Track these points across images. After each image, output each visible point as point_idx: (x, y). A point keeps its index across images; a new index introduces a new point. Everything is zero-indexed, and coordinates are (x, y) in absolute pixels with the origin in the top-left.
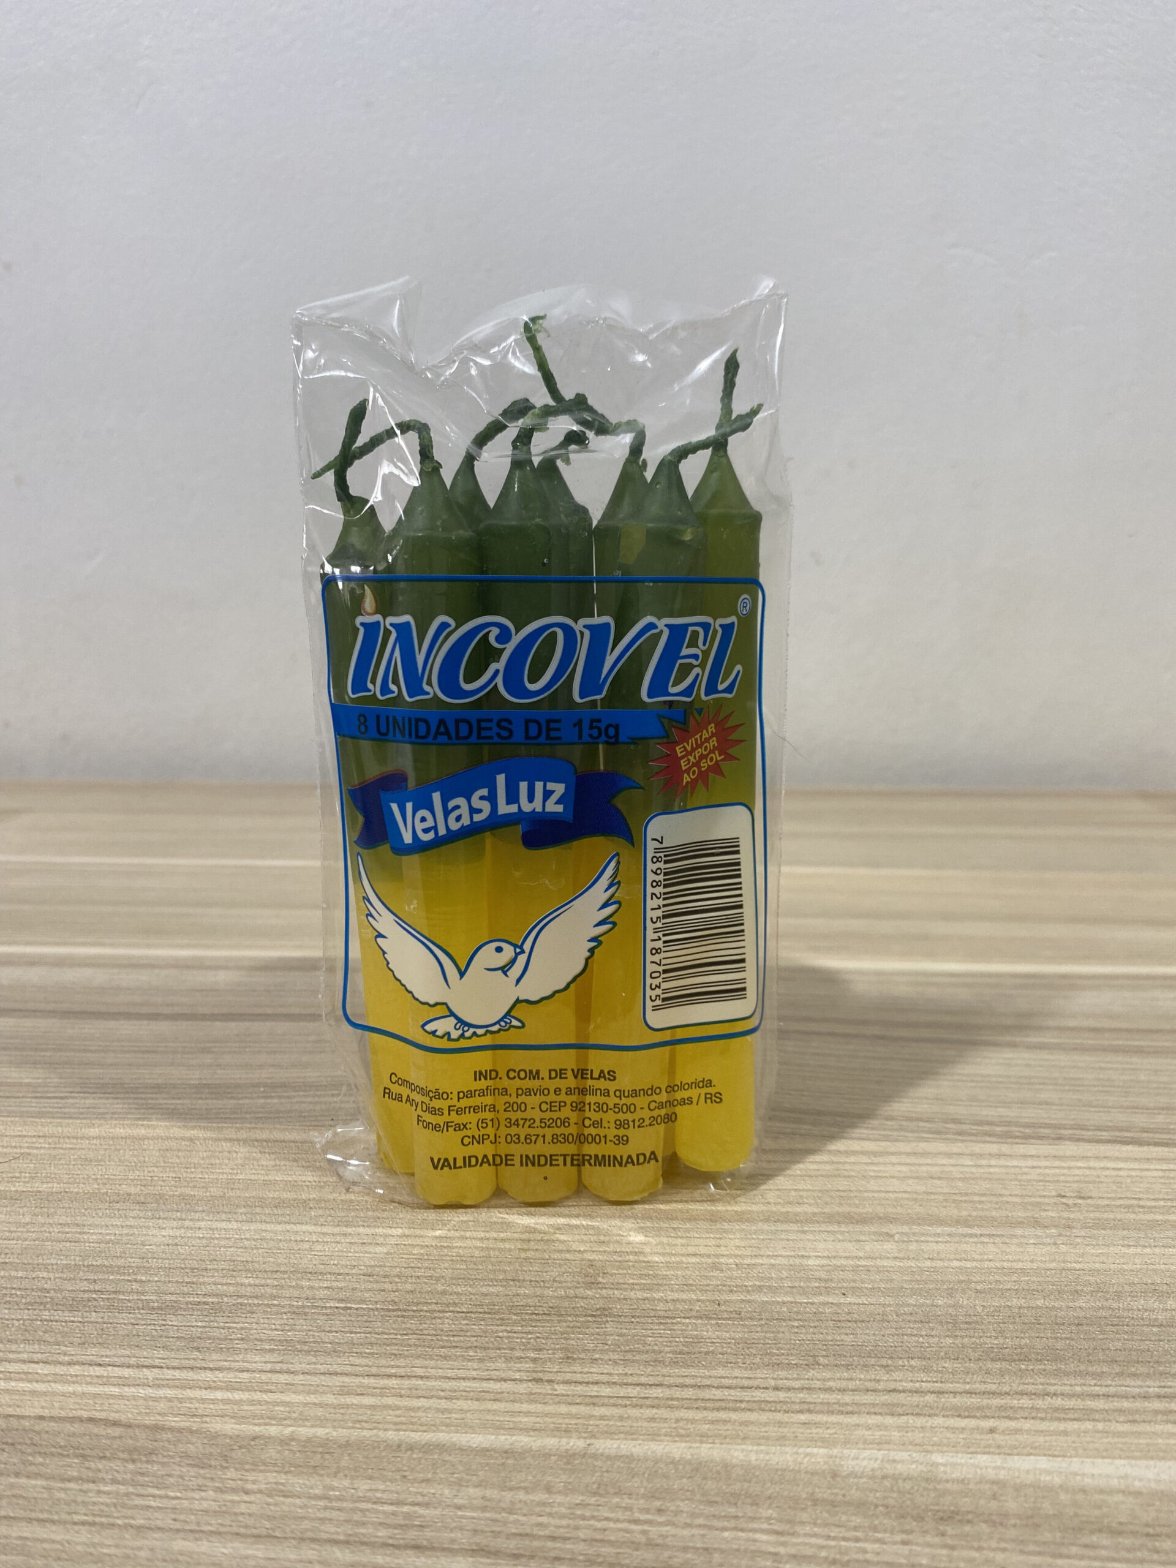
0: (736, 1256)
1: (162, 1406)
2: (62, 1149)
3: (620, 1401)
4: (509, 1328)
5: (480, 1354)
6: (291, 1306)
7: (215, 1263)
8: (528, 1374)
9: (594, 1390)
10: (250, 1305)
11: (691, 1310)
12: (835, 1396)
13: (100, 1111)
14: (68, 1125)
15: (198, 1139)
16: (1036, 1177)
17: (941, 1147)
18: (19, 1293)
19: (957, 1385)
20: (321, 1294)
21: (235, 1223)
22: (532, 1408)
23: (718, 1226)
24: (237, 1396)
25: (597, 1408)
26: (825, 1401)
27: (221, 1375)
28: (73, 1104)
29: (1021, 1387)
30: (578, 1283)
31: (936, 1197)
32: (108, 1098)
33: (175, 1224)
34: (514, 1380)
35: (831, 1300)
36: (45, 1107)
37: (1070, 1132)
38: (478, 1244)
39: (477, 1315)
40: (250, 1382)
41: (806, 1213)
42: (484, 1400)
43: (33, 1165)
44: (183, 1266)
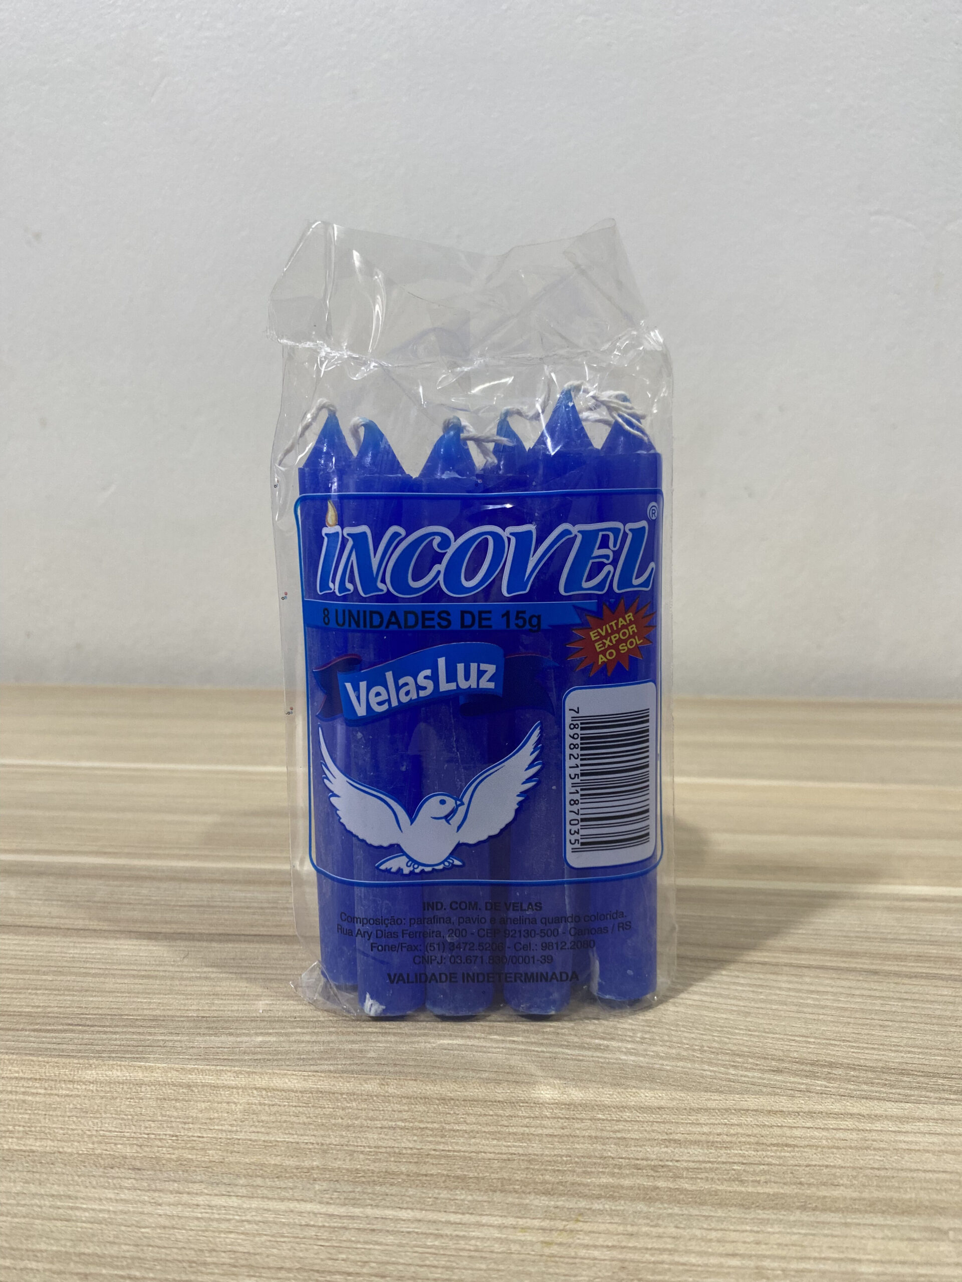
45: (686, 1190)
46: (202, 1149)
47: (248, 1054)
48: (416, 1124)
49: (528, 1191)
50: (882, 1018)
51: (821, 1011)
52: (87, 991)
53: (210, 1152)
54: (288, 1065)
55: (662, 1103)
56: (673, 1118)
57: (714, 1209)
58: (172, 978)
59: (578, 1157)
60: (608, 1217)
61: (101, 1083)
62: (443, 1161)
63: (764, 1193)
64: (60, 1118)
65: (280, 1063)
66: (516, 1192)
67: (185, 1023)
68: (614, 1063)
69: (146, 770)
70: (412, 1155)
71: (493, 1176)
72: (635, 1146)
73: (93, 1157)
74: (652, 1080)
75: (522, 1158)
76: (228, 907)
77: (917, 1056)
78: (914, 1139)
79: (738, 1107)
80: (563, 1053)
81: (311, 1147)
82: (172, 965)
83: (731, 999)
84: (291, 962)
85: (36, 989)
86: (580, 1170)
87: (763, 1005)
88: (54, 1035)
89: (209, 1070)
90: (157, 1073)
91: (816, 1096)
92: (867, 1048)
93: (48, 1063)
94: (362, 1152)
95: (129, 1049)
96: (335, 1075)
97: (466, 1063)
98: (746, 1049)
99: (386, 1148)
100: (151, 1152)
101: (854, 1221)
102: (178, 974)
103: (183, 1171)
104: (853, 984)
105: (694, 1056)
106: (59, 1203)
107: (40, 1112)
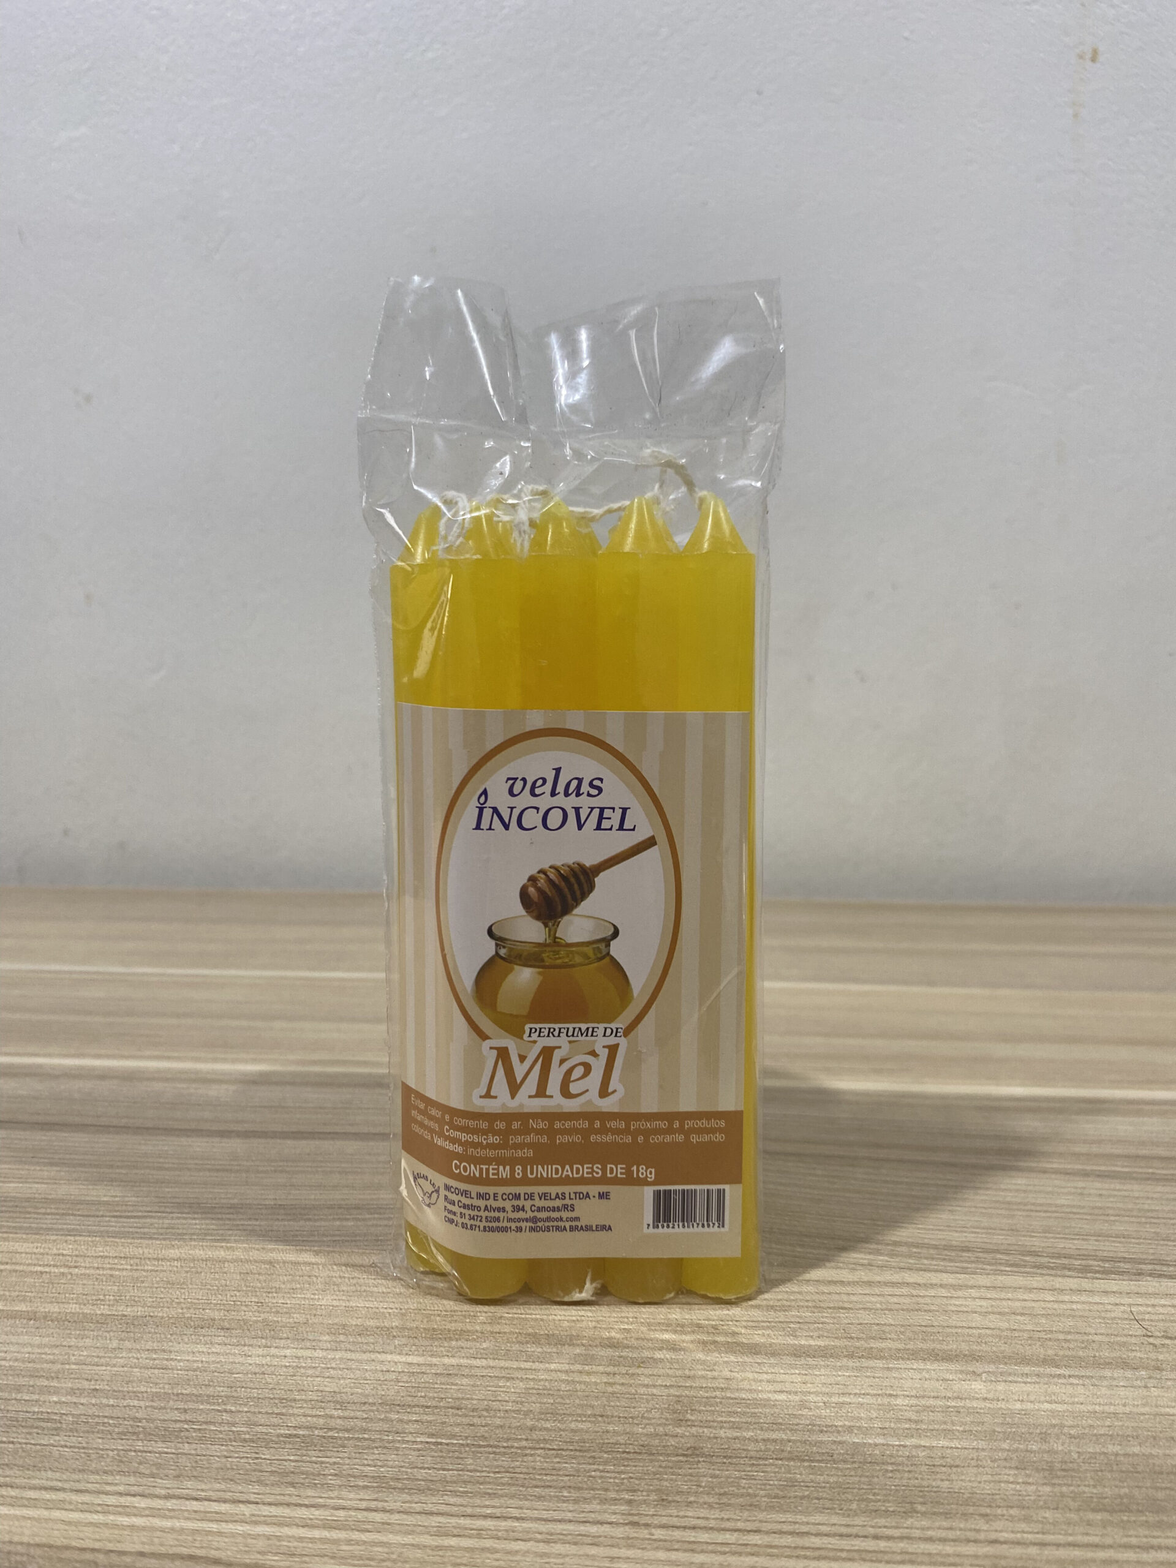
0: (824, 1394)
1: (261, 1544)
2: (144, 1270)
3: (719, 1548)
4: (601, 1468)
5: (575, 1494)
6: (382, 1440)
7: (303, 1393)
8: (624, 1517)
9: (690, 1536)
10: (340, 1438)
11: (783, 1451)
12: (936, 1546)
13: (180, 1231)
14: (148, 1246)
15: (278, 1262)
16: (1120, 1315)
17: (1019, 1280)
18: (111, 1422)
19: (1061, 1537)
20: (411, 1427)
21: (320, 1352)
22: (630, 1553)
23: (803, 1362)
24: (335, 1535)
25: (696, 1555)
26: (926, 1552)
27: (317, 1513)
28: (151, 1224)
29: (1125, 1540)
30: (667, 1419)
31: (1021, 1334)
32: (185, 1218)
33: (260, 1351)
34: (611, 1523)
35: (923, 1443)
36: (124, 1227)
37: (1150, 1267)
38: (564, 1377)
39: (568, 1453)
40: (347, 1521)
41: (890, 1349)
42: (583, 1544)
43: (116, 1288)
44: (272, 1396)
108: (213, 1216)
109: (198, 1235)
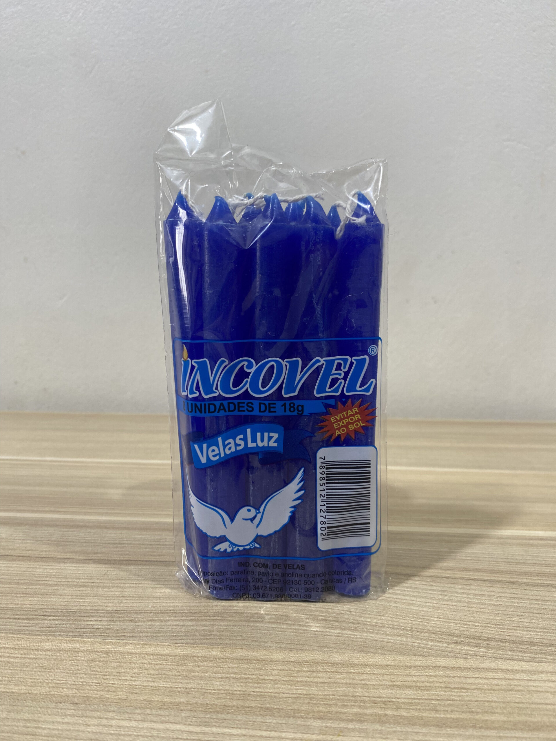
45: (404, 716)
46: (114, 691)
47: (142, 633)
48: (243, 675)
49: (310, 717)
50: (518, 610)
51: (481, 606)
52: (47, 595)
53: (119, 693)
54: (166, 640)
55: (389, 663)
56: (395, 672)
57: (420, 728)
58: (98, 587)
59: (339, 696)
60: (357, 733)
61: (55, 650)
62: (258, 699)
63: (450, 718)
64: (30, 672)
65: (161, 638)
66: (302, 718)
67: (105, 614)
68: (360, 638)
69: (83, 462)
70: (240, 695)
71: (289, 708)
72: (373, 689)
73: (49, 696)
74: (383, 648)
75: (306, 696)
76: (130, 544)
77: (540, 634)
78: (539, 685)
79: (434, 665)
80: (329, 632)
81: (179, 690)
82: (98, 579)
83: (429, 599)
84: (168, 577)
85: (17, 594)
86: (340, 704)
87: (448, 603)
88: (27, 621)
89: (119, 643)
90: (88, 645)
91: (481, 658)
92: (510, 629)
93: (23, 638)
94: (210, 693)
95: (72, 630)
96: (194, 646)
97: (271, 638)
98: (438, 630)
99: (224, 690)
100: (84, 693)
101: (505, 735)
102: (101, 584)
103: (103, 705)
104: (501, 590)
105: (407, 634)
106: (29, 725)
107: (18, 669)
108: (75, 618)
109: (64, 632)
